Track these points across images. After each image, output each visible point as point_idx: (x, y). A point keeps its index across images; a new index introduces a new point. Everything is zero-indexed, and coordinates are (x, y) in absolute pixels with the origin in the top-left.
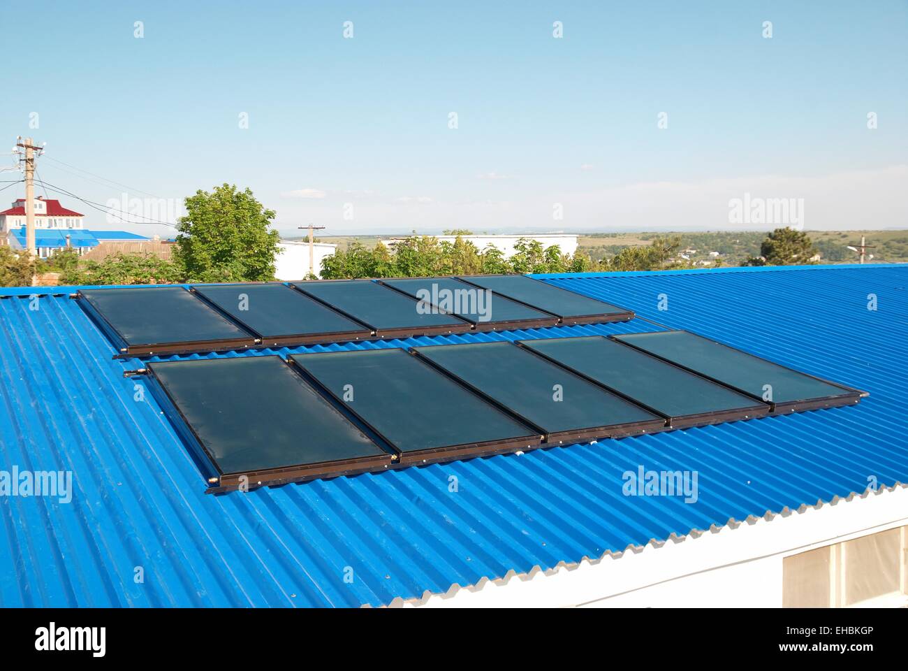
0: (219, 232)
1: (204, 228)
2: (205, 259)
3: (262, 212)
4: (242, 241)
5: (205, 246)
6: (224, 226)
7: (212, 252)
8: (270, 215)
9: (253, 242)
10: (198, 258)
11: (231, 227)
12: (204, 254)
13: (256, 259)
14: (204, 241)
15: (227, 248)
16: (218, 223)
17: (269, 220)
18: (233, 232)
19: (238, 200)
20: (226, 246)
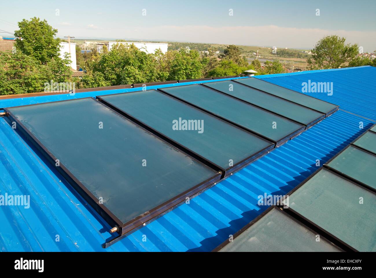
0: (35, 38)
1: (28, 36)
2: (30, 50)
3: (52, 30)
4: (46, 42)
5: (30, 44)
6: (37, 36)
7: (33, 47)
8: (56, 31)
9: (51, 43)
10: (27, 49)
11: (40, 36)
12: (30, 48)
13: (52, 50)
14: (29, 42)
15: (40, 45)
16: (34, 34)
17: (55, 33)
18: (41, 38)
19: (41, 24)
20: (39, 44)
